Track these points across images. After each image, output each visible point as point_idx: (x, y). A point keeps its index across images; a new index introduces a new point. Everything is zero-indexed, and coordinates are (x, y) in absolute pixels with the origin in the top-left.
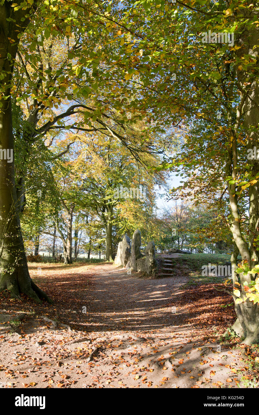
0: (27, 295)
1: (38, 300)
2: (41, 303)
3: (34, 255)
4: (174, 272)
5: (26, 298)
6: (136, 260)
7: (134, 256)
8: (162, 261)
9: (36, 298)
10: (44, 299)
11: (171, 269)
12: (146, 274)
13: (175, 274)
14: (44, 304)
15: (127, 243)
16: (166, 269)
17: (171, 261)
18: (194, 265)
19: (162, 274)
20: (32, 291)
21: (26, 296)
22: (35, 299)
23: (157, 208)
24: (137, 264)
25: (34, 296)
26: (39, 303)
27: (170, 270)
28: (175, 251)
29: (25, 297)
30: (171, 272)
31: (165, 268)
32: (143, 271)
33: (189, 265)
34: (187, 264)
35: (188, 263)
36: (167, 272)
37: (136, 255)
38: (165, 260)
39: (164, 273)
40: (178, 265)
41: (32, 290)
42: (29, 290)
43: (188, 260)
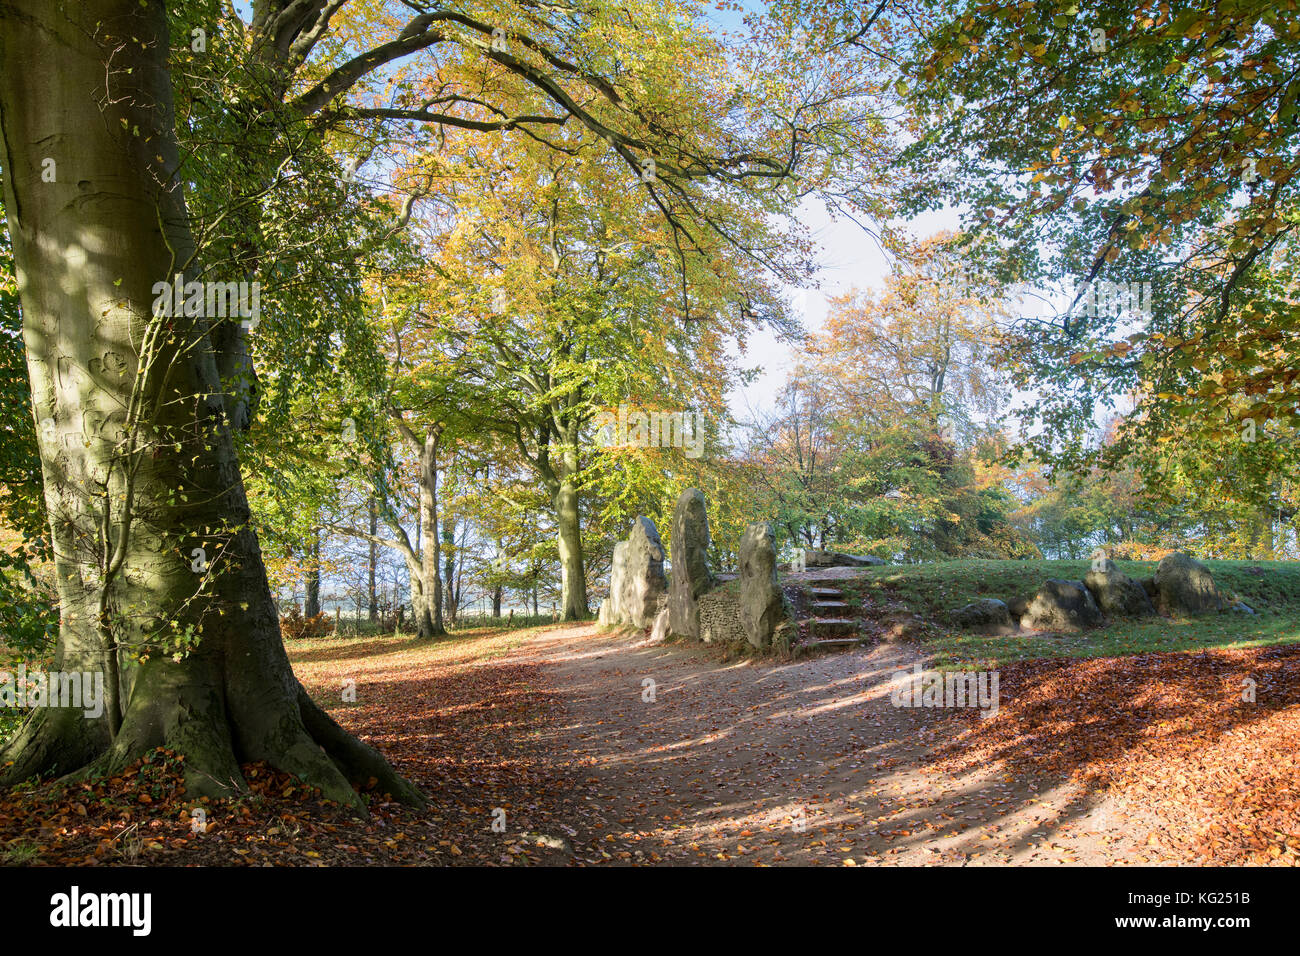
0: (279, 772)
1: (346, 794)
2: (363, 811)
3: (303, 614)
4: (858, 630)
5: (274, 791)
6: (696, 598)
7: (687, 585)
8: (802, 595)
9: (333, 785)
10: (374, 781)
11: (845, 621)
12: (746, 646)
13: (865, 637)
14: (375, 810)
15: (649, 545)
16: (824, 621)
17: (836, 592)
18: (927, 600)
19: (815, 641)
20: (306, 748)
21: (275, 777)
22: (330, 792)
23: (732, 422)
24: (698, 613)
25: (320, 774)
26: (355, 812)
27: (841, 625)
28: (828, 560)
29: (273, 785)
30: (847, 631)
31: (822, 617)
32: (729, 636)
33: (908, 600)
34: (900, 597)
35: (904, 593)
36: (832, 631)
37: (692, 580)
38: (815, 590)
39: (819, 636)
40: (867, 605)
41: (310, 743)
42: (292, 743)
43: (900, 585)
